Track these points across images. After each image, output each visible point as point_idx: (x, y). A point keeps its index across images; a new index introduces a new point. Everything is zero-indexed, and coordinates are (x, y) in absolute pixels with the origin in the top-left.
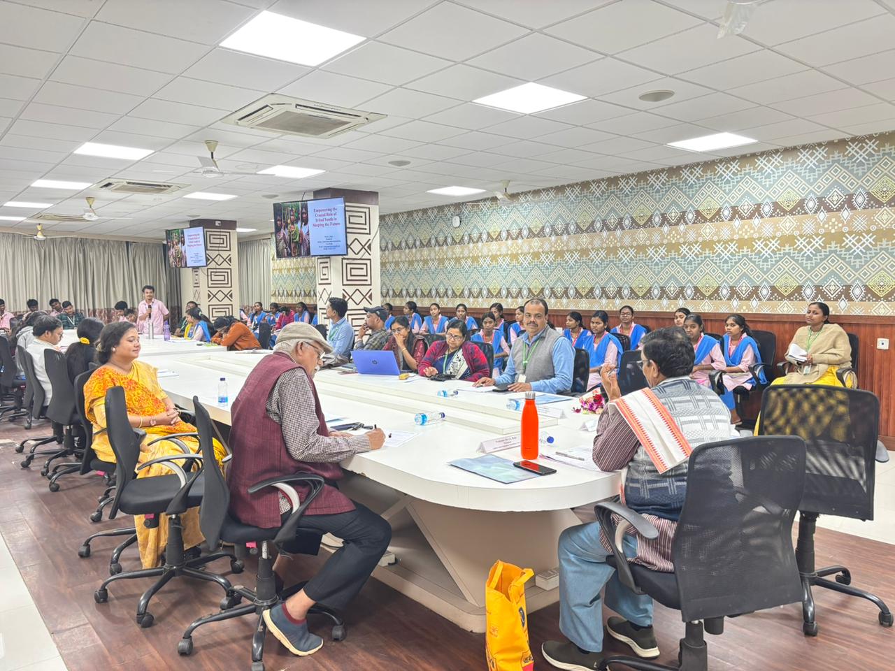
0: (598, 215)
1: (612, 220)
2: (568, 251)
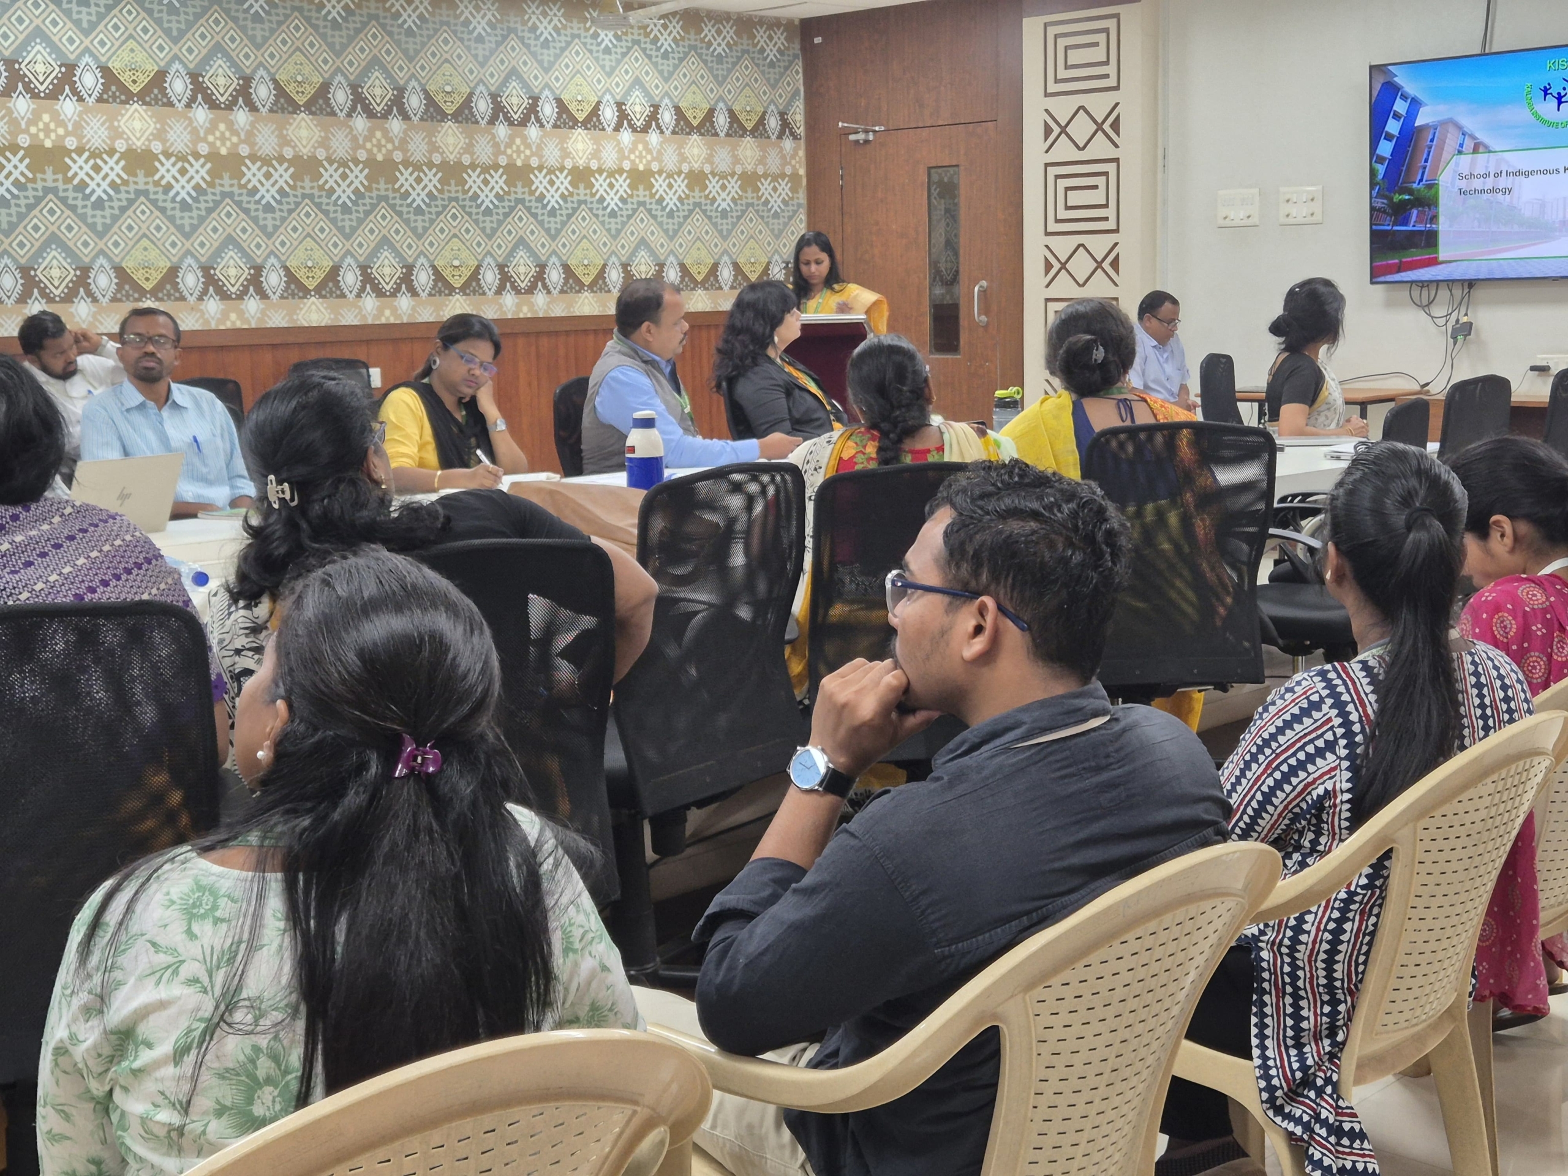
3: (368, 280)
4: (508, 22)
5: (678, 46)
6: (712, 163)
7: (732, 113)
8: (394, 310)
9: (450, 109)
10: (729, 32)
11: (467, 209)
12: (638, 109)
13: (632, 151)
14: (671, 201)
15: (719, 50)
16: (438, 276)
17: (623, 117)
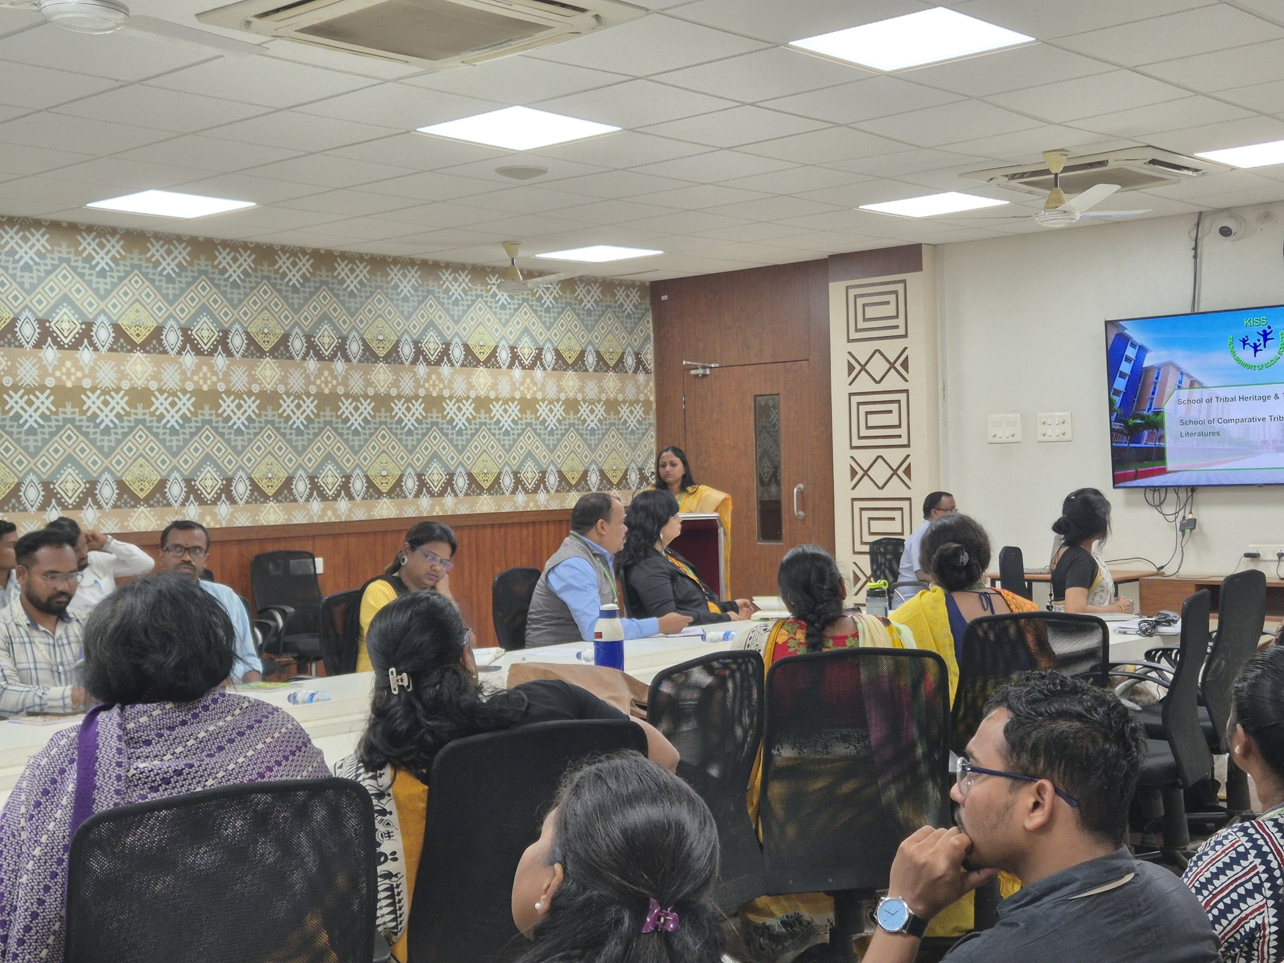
3: (315, 488)
4: (428, 285)
5: (557, 303)
6: (583, 393)
7: (598, 354)
8: (335, 511)
9: (381, 353)
10: (596, 291)
11: (394, 431)
12: (526, 350)
13: (522, 384)
14: (552, 422)
15: (589, 305)
16: (370, 484)
17: (515, 356)
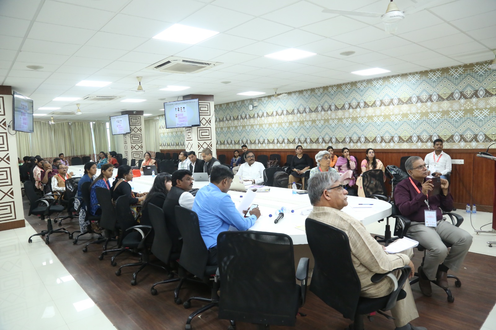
0: (319, 104)
1: (326, 107)
2: (306, 121)
